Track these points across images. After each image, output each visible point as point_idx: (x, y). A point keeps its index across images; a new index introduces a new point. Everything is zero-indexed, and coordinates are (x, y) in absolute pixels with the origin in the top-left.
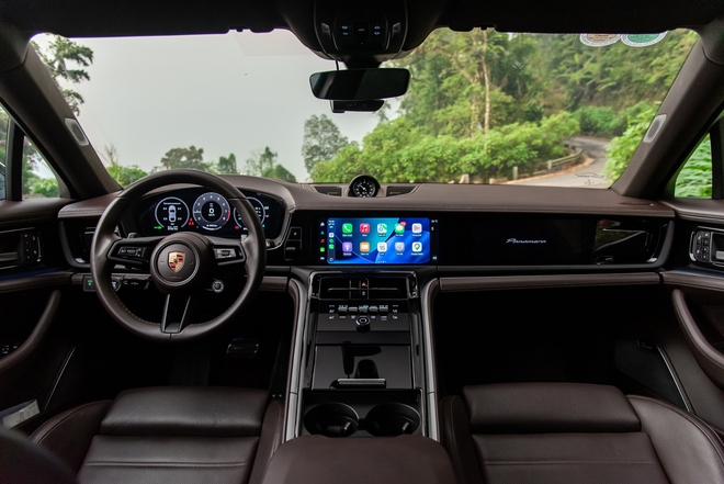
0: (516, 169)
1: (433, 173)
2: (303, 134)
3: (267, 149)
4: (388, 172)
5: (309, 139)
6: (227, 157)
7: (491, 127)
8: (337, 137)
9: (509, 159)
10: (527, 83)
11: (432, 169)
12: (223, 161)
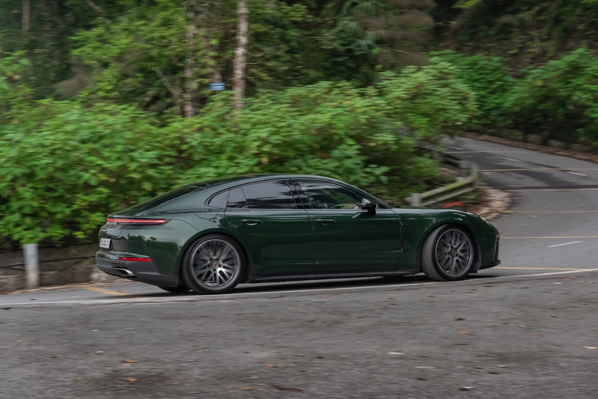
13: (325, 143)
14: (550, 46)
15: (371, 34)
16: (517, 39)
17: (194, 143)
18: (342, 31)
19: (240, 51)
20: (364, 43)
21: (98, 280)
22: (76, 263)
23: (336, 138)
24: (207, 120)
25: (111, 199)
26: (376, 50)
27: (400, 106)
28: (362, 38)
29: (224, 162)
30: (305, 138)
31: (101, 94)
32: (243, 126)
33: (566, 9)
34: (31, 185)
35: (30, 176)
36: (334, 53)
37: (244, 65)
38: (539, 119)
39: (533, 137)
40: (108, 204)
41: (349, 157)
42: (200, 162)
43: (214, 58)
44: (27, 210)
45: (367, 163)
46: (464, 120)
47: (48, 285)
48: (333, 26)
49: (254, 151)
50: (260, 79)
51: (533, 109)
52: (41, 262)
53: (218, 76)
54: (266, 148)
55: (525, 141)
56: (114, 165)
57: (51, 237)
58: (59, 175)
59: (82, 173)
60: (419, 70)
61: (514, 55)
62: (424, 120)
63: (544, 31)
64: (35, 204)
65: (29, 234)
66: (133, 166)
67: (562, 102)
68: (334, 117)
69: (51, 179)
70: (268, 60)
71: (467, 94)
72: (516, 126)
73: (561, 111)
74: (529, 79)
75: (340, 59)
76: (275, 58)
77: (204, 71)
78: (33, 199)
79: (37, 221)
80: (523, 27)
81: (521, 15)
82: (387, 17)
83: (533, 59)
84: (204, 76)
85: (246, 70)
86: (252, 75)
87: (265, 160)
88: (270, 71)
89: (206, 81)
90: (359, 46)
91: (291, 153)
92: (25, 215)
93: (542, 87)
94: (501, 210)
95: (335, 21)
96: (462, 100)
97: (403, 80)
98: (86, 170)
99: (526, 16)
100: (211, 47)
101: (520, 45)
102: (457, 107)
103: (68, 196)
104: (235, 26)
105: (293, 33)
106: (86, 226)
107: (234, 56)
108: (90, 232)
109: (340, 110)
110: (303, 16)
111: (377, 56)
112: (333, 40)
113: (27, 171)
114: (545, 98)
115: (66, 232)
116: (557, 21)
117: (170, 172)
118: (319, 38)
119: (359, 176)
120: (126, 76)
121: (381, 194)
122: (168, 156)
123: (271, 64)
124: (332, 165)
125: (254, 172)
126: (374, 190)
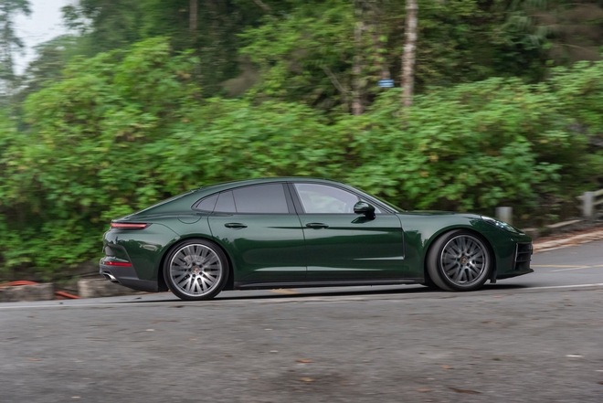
13: (496, 140)
15: (542, 29)
17: (363, 141)
18: (512, 26)
19: (409, 48)
20: (534, 38)
23: (506, 134)
24: (374, 117)
26: (548, 45)
27: (572, 102)
28: (532, 33)
29: (393, 161)
30: (475, 135)
31: (269, 92)
32: (412, 123)
35: (200, 174)
36: (504, 49)
37: (413, 61)
41: (520, 155)
42: (369, 160)
43: (383, 54)
45: (538, 161)
48: (503, 21)
49: (423, 149)
50: (429, 76)
53: (386, 73)
54: (435, 146)
56: (283, 163)
58: (229, 173)
59: (251, 171)
60: (592, 65)
62: (597, 116)
66: (302, 164)
68: (505, 113)
69: (221, 177)
70: (437, 56)
75: (510, 55)
76: (444, 54)
77: (373, 68)
82: (558, 11)
84: (373, 73)
85: (415, 67)
86: (421, 71)
87: (434, 157)
88: (439, 67)
89: (375, 78)
90: (530, 42)
91: (460, 151)
95: (505, 15)
97: (576, 75)
98: (255, 168)
100: (379, 44)
104: (404, 23)
105: (462, 28)
107: (402, 53)
109: (510, 107)
110: (473, 11)
111: (548, 51)
112: (503, 36)
113: (197, 169)
117: (339, 170)
118: (489, 33)
119: (530, 173)
120: (294, 74)
121: (552, 192)
122: (336, 154)
123: (440, 60)
124: (503, 162)
125: (423, 170)
126: (545, 189)
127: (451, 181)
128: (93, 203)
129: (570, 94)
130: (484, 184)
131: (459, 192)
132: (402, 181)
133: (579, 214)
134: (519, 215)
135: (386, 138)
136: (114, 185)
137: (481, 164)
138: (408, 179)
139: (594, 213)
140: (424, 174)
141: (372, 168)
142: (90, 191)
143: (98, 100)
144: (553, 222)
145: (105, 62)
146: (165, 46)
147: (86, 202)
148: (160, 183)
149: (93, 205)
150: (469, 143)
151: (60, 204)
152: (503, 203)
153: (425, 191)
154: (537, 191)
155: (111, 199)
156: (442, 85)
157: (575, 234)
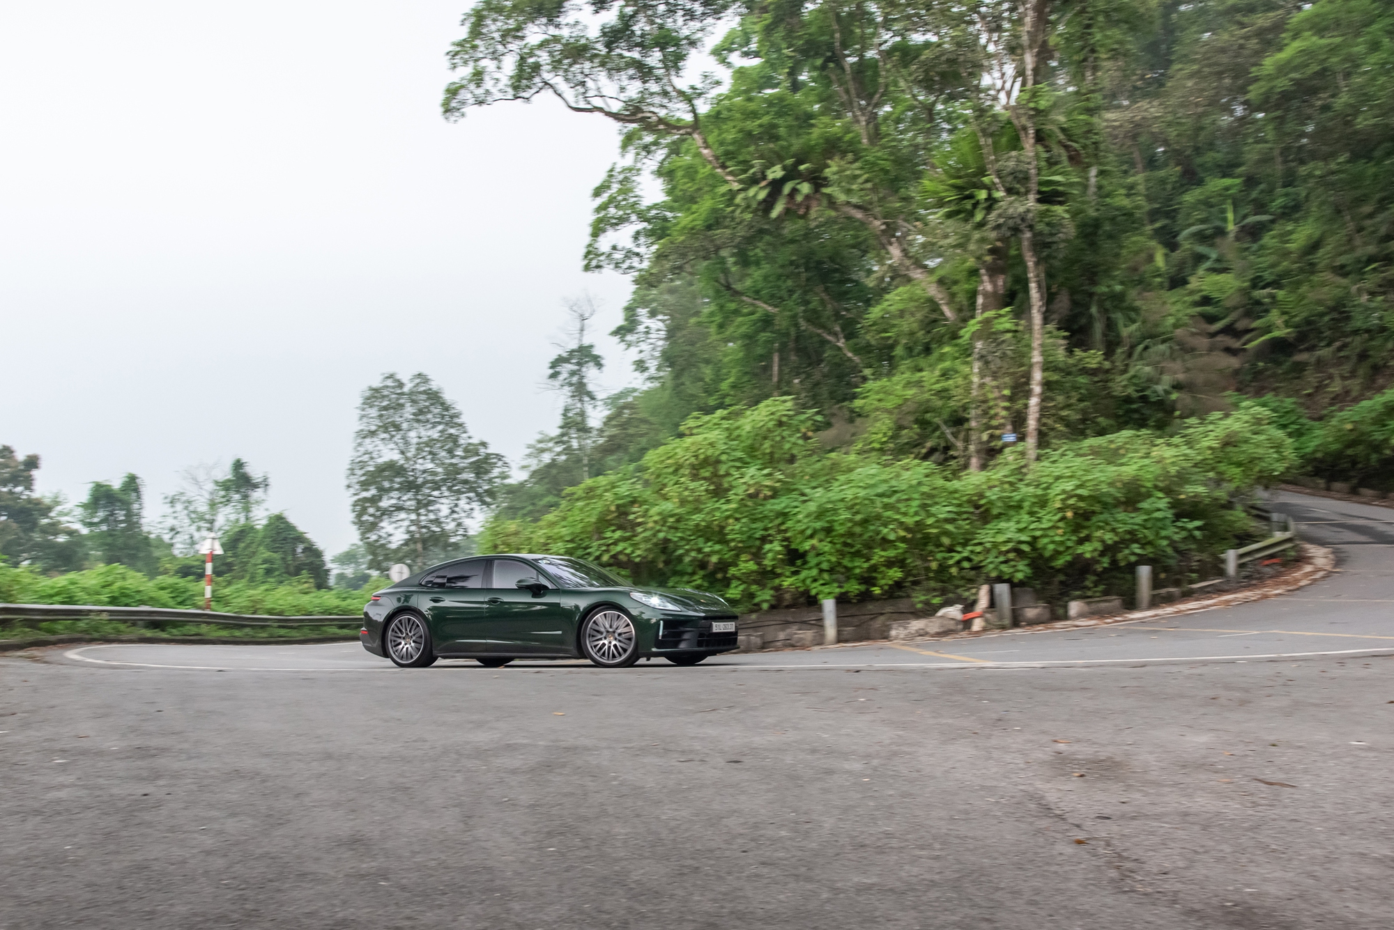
0: (1144, 571)
1: (896, 574)
2: (355, 425)
3: (238, 465)
4: (747, 565)
5: (369, 444)
6: (116, 484)
7: (1043, 440)
8: (454, 439)
9: (1123, 543)
10: (1118, 317)
11: (890, 564)
12: (102, 497)
13: (1132, 496)
14: (1355, 385)
15: (1167, 380)
16: (1311, 377)
17: (994, 497)
18: (1134, 377)
19: (1034, 401)
20: (1159, 388)
21: (896, 638)
22: (872, 619)
23: (1143, 490)
24: (998, 474)
25: (907, 555)
26: (1174, 396)
27: (1211, 457)
28: (1157, 383)
29: (1026, 517)
30: (1112, 490)
31: (877, 446)
32: (1044, 480)
33: (1374, 343)
34: (829, 539)
35: (828, 531)
36: (1128, 400)
37: (1037, 415)
38: (1345, 465)
39: (1337, 485)
40: (905, 559)
41: (1159, 510)
42: (998, 516)
43: (1006, 408)
44: (825, 566)
45: (1178, 516)
46: (1282, 469)
47: (846, 641)
48: (1125, 371)
49: (1058, 505)
50: (1053, 429)
51: (1338, 455)
52: (838, 617)
53: (1009, 427)
54: (1071, 501)
55: (1328, 489)
56: (910, 521)
57: (847, 592)
58: (858, 530)
59: (881, 528)
60: (1227, 416)
61: (1309, 395)
62: (1238, 470)
63: (1347, 367)
64: (834, 559)
65: (826, 589)
66: (930, 521)
67: (1377, 447)
68: (1141, 468)
69: (850, 534)
70: (1062, 409)
71: (1284, 441)
72: (1317, 472)
73: (1374, 457)
74: (1334, 422)
75: (1134, 406)
76: (1068, 406)
77: (994, 423)
78: (831, 554)
79: (834, 577)
80: (1320, 364)
81: (1319, 353)
82: (1184, 361)
83: (1333, 399)
84: (996, 428)
85: (1039, 420)
86: (1044, 425)
87: (1069, 514)
88: (1062, 419)
89: (998, 432)
90: (1155, 392)
91: (1097, 508)
92: (821, 571)
93: (1351, 430)
94: (1329, 568)
95: (1127, 365)
96: (1278, 447)
97: (1211, 427)
98: (885, 526)
99: (1324, 352)
100: (1004, 398)
101: (1316, 384)
102: (1275, 456)
103: (865, 552)
104: (1028, 377)
105: (1082, 380)
106: (883, 582)
107: (1026, 406)
108: (886, 588)
109: (1147, 461)
110: (1099, 363)
111: (1174, 401)
112: (1125, 386)
113: (826, 525)
114: (1352, 444)
115: (863, 588)
116: (1363, 356)
117: (967, 527)
118: (1110, 384)
119: (1170, 531)
120: (901, 428)
121: (1190, 550)
122: (966, 512)
123: (1064, 413)
124: (1139, 518)
125: (1058, 528)
126: (1183, 547)
127: (1087, 539)
128: (720, 559)
129: (1210, 448)
130: (1123, 541)
131: (1095, 550)
132: (1035, 538)
133: (1221, 573)
134: (1158, 574)
135: (1017, 496)
136: (740, 542)
137: (1118, 521)
138: (1042, 536)
139: (1238, 573)
140: (1060, 531)
141: (1003, 525)
142: (717, 547)
143: (724, 457)
144: (1192, 582)
145: (723, 418)
146: (789, 405)
147: (714, 559)
148: (786, 539)
149: (721, 561)
150: (1104, 499)
151: (687, 559)
152: (1143, 560)
153: (1061, 549)
154: (1176, 550)
155: (737, 556)
156: (1067, 438)
157: (1220, 595)
